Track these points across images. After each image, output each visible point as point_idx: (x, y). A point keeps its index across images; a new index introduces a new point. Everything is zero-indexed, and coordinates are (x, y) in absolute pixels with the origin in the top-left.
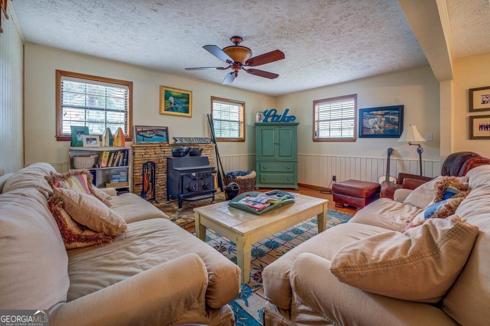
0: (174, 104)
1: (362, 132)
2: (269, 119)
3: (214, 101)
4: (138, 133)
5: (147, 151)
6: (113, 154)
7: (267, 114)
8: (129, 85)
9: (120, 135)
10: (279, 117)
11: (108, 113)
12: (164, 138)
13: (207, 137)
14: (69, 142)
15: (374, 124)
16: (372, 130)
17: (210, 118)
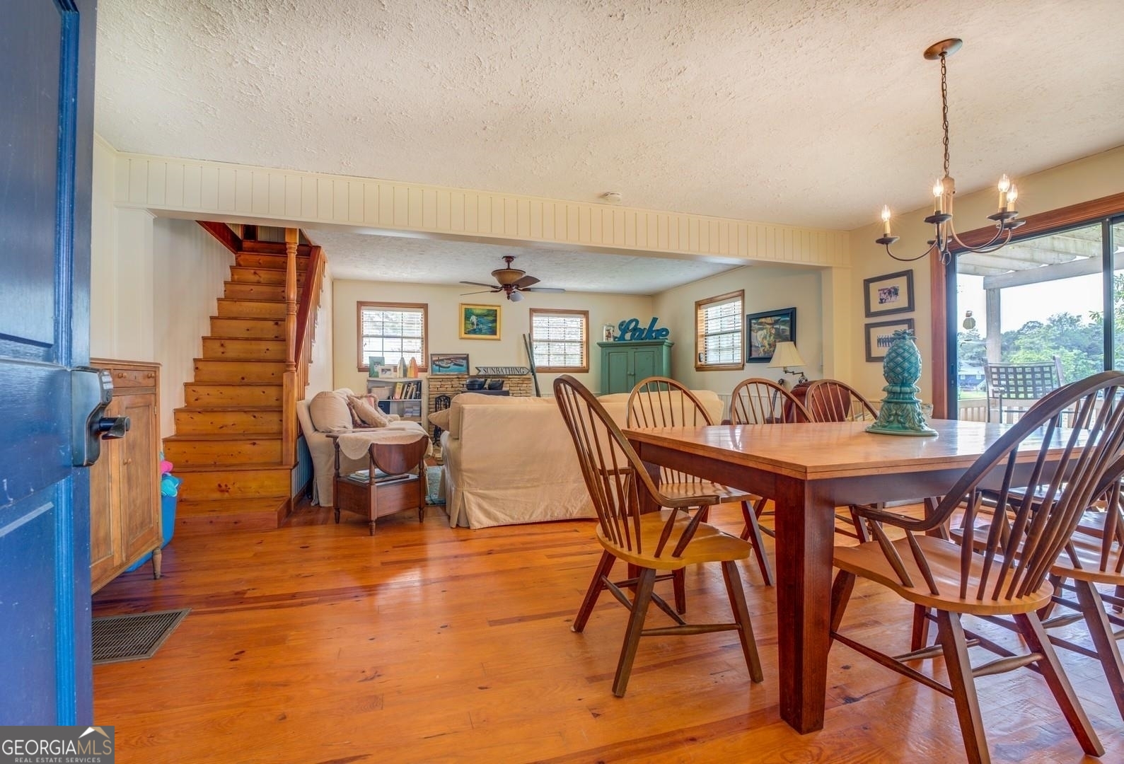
0: (477, 325)
1: (750, 354)
2: (628, 336)
3: (534, 314)
4: (433, 362)
5: (443, 383)
6: (406, 386)
7: (624, 327)
8: (424, 307)
9: (413, 365)
10: (642, 331)
11: (404, 340)
12: (464, 369)
13: (523, 365)
14: (368, 373)
15: (763, 338)
16: (761, 349)
17: (528, 340)
